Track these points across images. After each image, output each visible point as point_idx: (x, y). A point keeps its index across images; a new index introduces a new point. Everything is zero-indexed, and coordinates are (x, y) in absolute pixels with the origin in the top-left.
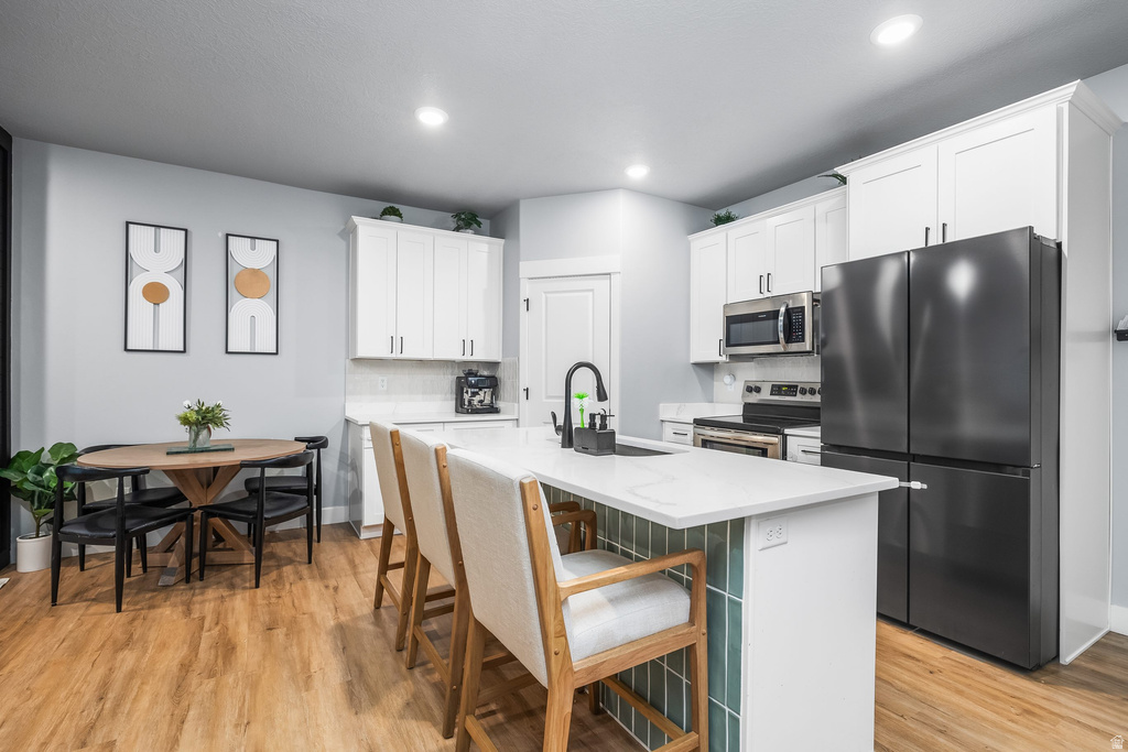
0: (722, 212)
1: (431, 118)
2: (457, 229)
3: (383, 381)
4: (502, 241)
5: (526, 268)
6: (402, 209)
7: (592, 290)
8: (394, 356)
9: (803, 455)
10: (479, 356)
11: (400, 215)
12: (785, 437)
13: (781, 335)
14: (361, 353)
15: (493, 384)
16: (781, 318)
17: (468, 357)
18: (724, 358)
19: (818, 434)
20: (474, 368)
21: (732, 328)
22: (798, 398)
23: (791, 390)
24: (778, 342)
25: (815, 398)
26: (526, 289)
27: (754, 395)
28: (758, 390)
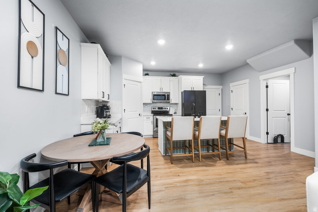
4: (110, 65)
7: (138, 85)
16: (166, 96)
18: (152, 102)
21: (154, 96)
22: (163, 110)
23: (162, 108)
24: (165, 100)
25: (166, 110)
26: (124, 82)
27: (154, 110)
28: (155, 108)
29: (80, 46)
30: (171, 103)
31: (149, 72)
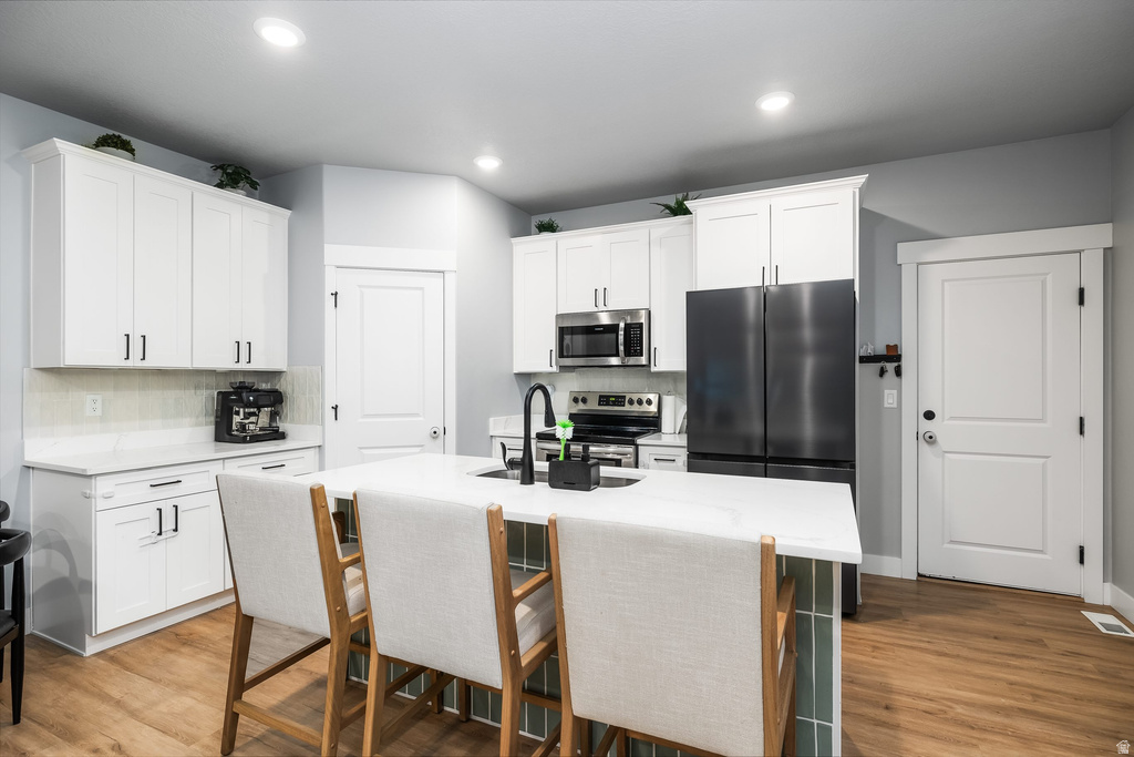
1: (280, 36)
2: (220, 185)
3: (94, 401)
4: (288, 213)
5: (333, 253)
6: (135, 143)
7: (422, 289)
8: (130, 364)
9: (655, 462)
10: (259, 364)
11: (132, 151)
12: (637, 446)
13: (621, 348)
14: (71, 359)
15: (275, 400)
16: (621, 333)
17: (243, 366)
18: (555, 369)
19: (685, 443)
20: (249, 380)
21: (567, 338)
22: (627, 407)
23: (619, 400)
24: (617, 355)
25: (645, 408)
26: (333, 280)
27: (581, 406)
28: (584, 401)
30: (653, 369)
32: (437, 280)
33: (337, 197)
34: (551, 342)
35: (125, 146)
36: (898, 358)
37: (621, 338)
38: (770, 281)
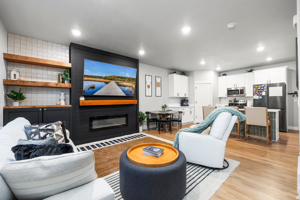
0: (224, 73)
4: (188, 77)
5: (196, 82)
7: (207, 86)
13: (240, 93)
14: (174, 96)
15: (187, 101)
16: (240, 91)
17: (184, 97)
18: (227, 96)
21: (229, 92)
24: (239, 94)
25: (244, 102)
26: (196, 86)
27: (231, 102)
28: (232, 101)
29: (168, 76)
30: (246, 96)
31: (226, 73)
32: (209, 85)
33: (196, 75)
34: (226, 92)
35: (176, 73)
36: (297, 94)
37: (240, 92)
38: (269, 83)
